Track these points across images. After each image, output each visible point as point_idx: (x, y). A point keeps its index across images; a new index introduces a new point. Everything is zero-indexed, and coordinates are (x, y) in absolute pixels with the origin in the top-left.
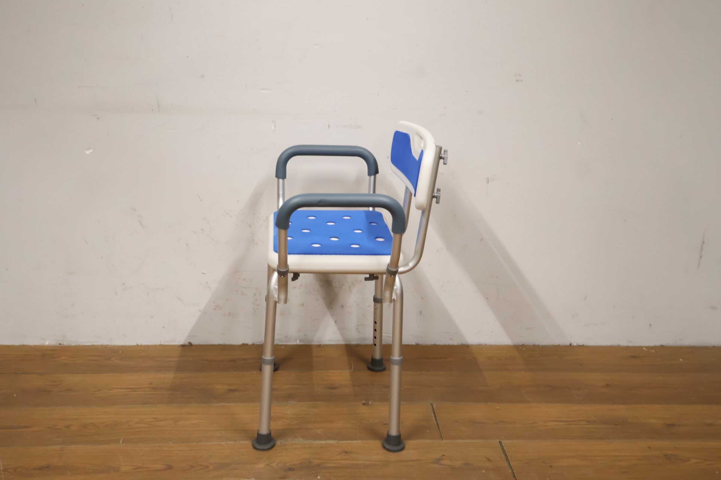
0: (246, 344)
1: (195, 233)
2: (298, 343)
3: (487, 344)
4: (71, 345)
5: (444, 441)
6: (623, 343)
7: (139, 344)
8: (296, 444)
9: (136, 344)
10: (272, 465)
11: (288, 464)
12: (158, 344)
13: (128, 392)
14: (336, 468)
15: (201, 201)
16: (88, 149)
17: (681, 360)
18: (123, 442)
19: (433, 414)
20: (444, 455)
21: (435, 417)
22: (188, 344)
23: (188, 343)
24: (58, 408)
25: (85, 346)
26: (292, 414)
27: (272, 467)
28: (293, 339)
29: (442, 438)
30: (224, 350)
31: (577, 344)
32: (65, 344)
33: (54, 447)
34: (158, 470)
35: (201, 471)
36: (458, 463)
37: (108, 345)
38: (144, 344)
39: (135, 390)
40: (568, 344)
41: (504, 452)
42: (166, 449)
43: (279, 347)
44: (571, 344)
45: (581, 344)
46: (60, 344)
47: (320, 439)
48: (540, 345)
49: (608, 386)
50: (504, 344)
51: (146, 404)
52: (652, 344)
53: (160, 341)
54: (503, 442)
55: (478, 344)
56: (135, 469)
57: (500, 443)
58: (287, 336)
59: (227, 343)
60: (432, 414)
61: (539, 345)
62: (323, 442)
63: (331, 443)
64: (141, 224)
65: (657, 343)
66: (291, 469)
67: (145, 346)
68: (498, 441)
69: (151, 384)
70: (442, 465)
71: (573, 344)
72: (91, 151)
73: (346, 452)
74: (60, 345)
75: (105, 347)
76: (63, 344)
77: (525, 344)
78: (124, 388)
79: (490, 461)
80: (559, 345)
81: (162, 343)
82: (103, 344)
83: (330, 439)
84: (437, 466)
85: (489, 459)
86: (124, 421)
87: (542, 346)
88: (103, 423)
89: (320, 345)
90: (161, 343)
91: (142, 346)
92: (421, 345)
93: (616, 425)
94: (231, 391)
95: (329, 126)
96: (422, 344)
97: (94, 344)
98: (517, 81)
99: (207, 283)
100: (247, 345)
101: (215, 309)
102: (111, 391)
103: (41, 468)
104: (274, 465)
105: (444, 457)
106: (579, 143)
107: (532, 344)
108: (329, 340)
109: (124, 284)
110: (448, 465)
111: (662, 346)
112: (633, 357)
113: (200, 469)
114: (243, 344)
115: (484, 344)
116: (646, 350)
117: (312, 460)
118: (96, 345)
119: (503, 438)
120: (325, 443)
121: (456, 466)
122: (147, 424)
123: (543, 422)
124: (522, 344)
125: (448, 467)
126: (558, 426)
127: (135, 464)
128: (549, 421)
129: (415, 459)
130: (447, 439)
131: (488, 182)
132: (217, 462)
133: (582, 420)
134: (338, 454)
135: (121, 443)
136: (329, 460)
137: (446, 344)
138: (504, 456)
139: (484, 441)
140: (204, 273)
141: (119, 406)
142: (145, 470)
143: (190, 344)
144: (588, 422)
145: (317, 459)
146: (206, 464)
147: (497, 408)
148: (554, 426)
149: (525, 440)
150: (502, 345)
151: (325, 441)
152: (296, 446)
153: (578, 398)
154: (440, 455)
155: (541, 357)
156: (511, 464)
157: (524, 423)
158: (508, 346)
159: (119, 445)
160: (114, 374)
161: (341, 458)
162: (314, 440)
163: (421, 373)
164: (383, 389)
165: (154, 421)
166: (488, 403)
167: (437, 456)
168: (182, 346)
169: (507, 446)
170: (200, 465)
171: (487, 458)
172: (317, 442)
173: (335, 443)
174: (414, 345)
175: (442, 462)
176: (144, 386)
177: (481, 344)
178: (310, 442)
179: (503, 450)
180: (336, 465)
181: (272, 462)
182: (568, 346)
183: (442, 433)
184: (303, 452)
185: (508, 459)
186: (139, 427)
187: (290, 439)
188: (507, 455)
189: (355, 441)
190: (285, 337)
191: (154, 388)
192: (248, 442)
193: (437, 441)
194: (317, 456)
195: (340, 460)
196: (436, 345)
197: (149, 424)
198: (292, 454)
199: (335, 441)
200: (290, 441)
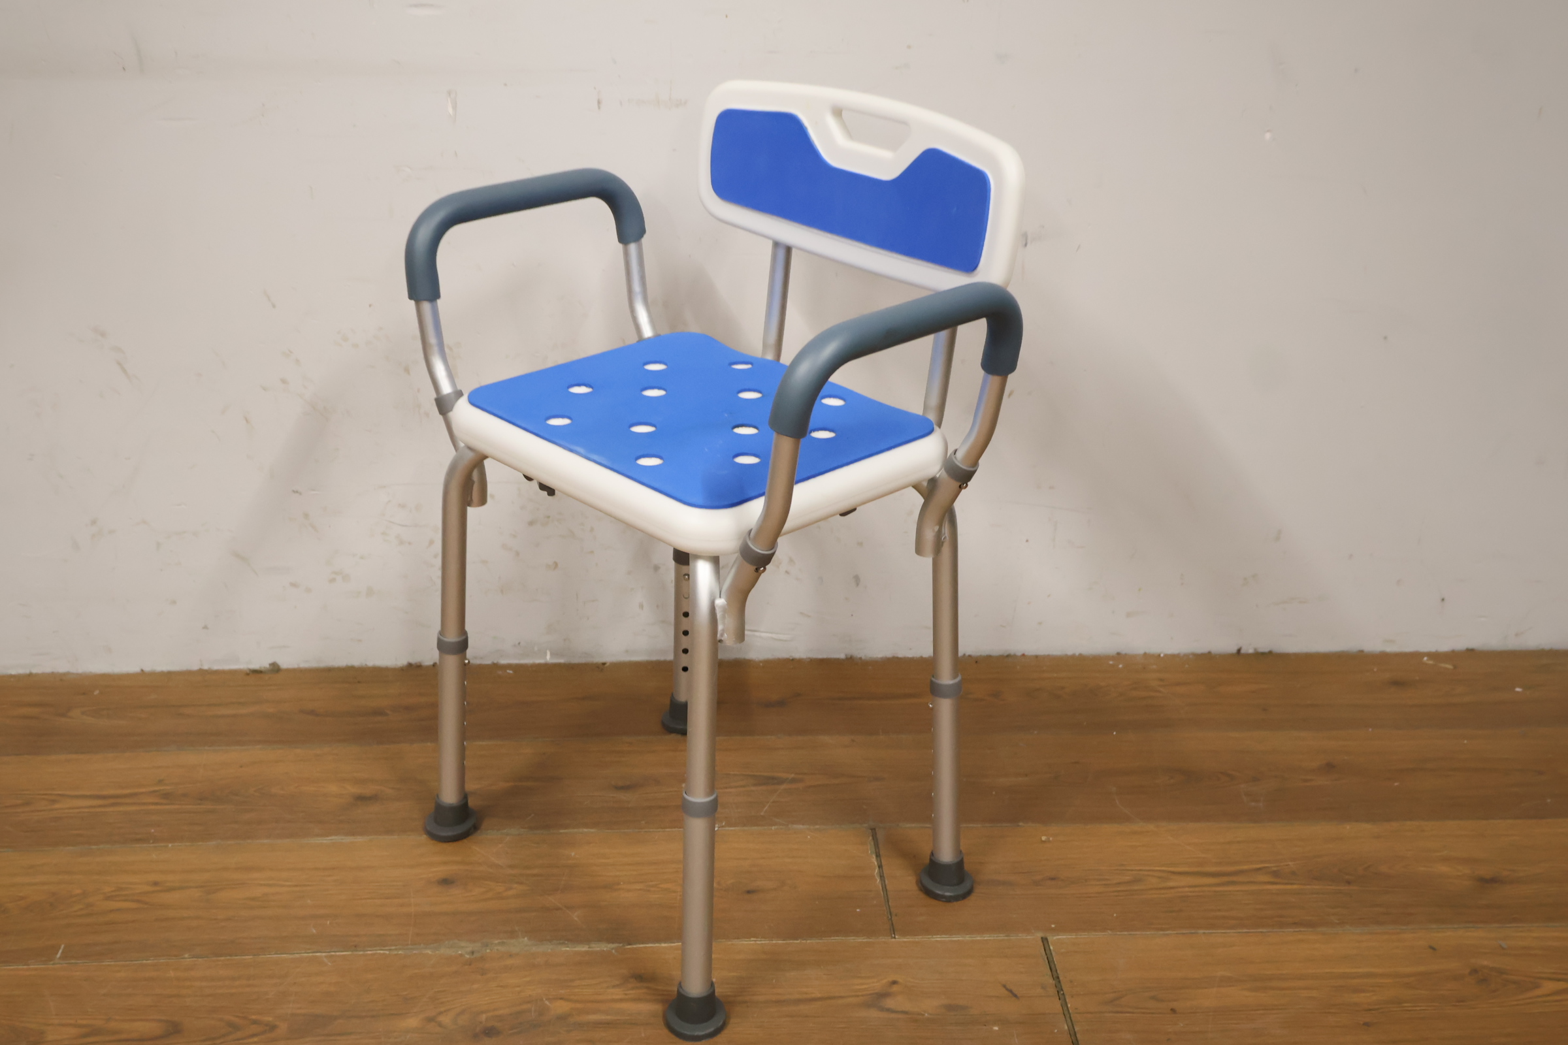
0: (416, 663)
1: (265, 389)
2: (548, 658)
3: (1026, 654)
5: (899, 939)
6: (1373, 644)
7: (147, 669)
8: (511, 956)
9: (138, 670)
10: (442, 1019)
11: (484, 1017)
12: (195, 667)
13: (100, 806)
15: (274, 306)
17: (1518, 689)
18: (64, 957)
19: (874, 856)
20: (894, 983)
21: (880, 867)
22: (270, 668)
23: (270, 665)
25: (11, 676)
26: (511, 867)
27: (440, 1025)
28: (536, 649)
29: (893, 931)
30: (359, 682)
31: (1255, 649)
34: (142, 1039)
35: (255, 1039)
36: (929, 1006)
37: (67, 673)
38: (158, 669)
39: (119, 800)
40: (1234, 650)
41: (1053, 969)
42: (172, 974)
43: (500, 672)
44: (1239, 650)
45: (1266, 650)
47: (577, 939)
48: (1162, 655)
49: (1329, 768)
50: (1070, 653)
51: (139, 841)
52: (1444, 647)
53: (200, 660)
54: (1052, 938)
55: (1006, 654)
56: (84, 1036)
57: (1045, 942)
58: (519, 643)
59: (370, 664)
60: (874, 860)
61: (1159, 655)
62: (585, 948)
63: (603, 950)
64: (124, 371)
65: (1460, 643)
66: (490, 1032)
67: (162, 673)
68: (1040, 935)
69: (160, 782)
70: (889, 1010)
71: (1243, 651)
73: (639, 978)
75: (61, 680)
77: (1123, 652)
78: (90, 797)
80: (1209, 653)
81: (206, 667)
82: (56, 670)
83: (600, 939)
84: (874, 1014)
85: (1011, 991)
86: (78, 891)
87: (1166, 655)
88: (22, 898)
89: (604, 664)
90: (202, 665)
91: (153, 674)
92: (861, 658)
93: (1349, 882)
94: (361, 799)
95: (599, 102)
96: (863, 658)
97: (34, 671)
99: (306, 516)
100: (419, 667)
101: (333, 580)
102: (57, 806)
104: (446, 1020)
105: (895, 988)
106: (1268, 136)
107: (1141, 652)
108: (627, 651)
109: (94, 522)
110: (904, 1012)
111: (1470, 651)
112: (1398, 683)
113: (254, 1035)
114: (410, 665)
115: (1019, 654)
116: (1431, 662)
117: (547, 1003)
118: (37, 675)
119: (1053, 926)
120: (587, 952)
121: (923, 1015)
122: (133, 901)
123: (1159, 877)
124: (1116, 652)
125: (900, 1016)
126: (1197, 889)
127: (85, 1022)
128: (1174, 873)
129: (819, 995)
130: (905, 933)
131: (1024, 243)
132: (299, 1011)
133: (1260, 869)
134: (617, 983)
135: (60, 958)
136: (592, 1002)
137: (924, 656)
138: (1051, 981)
139: (1001, 937)
140: (297, 492)
141: (71, 848)
142: (107, 1038)
143: (275, 668)
144: (1276, 874)
145: (561, 999)
146: (271, 1019)
147: (1044, 838)
148: (1187, 889)
149: (1110, 932)
150: (1066, 655)
151: (587, 946)
152: (509, 962)
153: (1253, 804)
154: (884, 981)
155: (1161, 689)
156: (1069, 1006)
157: (1109, 882)
158: (1081, 658)
159: (53, 964)
160: (74, 756)
161: (626, 994)
162: (560, 944)
163: (853, 741)
164: (753, 788)
165: (153, 892)
166: (1018, 826)
167: (876, 985)
168: (256, 672)
169: (1063, 950)
170: (255, 1022)
171: (1007, 989)
172: (568, 949)
173: (614, 951)
174: (843, 660)
175: (890, 1003)
176: (143, 790)
177: (1012, 654)
178: (548, 948)
179: (1050, 962)
180: (609, 1017)
181: (442, 1009)
182: (1231, 656)
183: (896, 915)
184: (528, 979)
185: (1063, 990)
186: (111, 911)
187: (496, 942)
188: (1061, 978)
189: (665, 943)
190: (515, 646)
191: (166, 796)
192: (387, 952)
193: (882, 939)
194: (562, 992)
195: (621, 1000)
196: (897, 658)
197: (138, 901)
198: (497, 987)
199: (613, 943)
200: (496, 948)
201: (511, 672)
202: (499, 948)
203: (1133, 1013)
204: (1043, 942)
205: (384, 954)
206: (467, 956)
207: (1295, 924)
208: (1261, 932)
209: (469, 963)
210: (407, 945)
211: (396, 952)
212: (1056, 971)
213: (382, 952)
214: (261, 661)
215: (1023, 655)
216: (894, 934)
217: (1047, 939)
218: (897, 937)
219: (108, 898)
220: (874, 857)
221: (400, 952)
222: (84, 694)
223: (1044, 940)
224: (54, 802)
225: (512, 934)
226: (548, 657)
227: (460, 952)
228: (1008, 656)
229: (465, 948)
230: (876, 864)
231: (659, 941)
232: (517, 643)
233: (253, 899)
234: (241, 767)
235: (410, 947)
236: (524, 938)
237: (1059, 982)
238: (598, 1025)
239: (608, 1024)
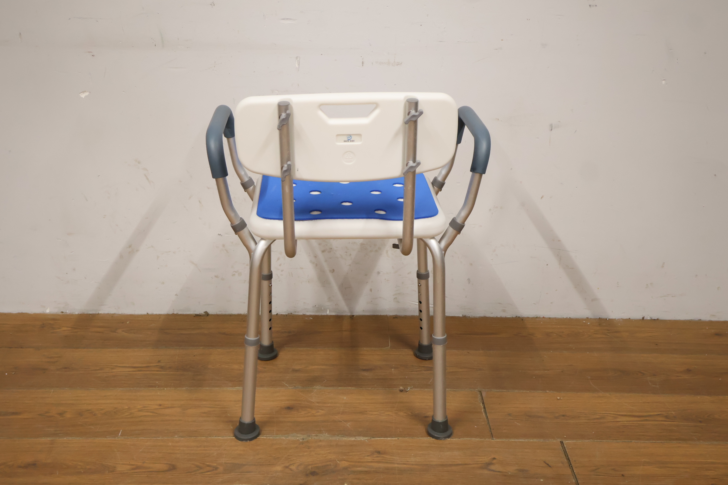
1: (208, 188)
3: (545, 317)
4: (74, 314)
5: (495, 440)
6: (705, 317)
7: (150, 313)
8: (320, 441)
9: (145, 313)
10: (291, 467)
11: (310, 467)
12: (171, 313)
13: (133, 371)
14: (367, 472)
16: (83, 92)
18: (121, 435)
20: (494, 459)
21: (484, 408)
22: (204, 314)
23: (204, 312)
24: (52, 390)
25: (90, 314)
26: (318, 403)
27: (291, 470)
28: (323, 308)
29: (492, 436)
30: (244, 321)
31: (651, 318)
32: (68, 312)
33: (43, 440)
34: (158, 472)
35: (209, 473)
36: (511, 470)
37: (115, 314)
38: (155, 313)
39: (141, 369)
40: (641, 318)
41: (567, 455)
42: (170, 444)
43: (306, 318)
44: (643, 318)
45: (656, 318)
46: (62, 312)
47: (350, 435)
48: (607, 319)
49: (688, 371)
50: (565, 317)
51: (152, 386)
53: (173, 310)
54: (565, 442)
55: (535, 317)
56: (133, 469)
57: (562, 444)
58: (315, 306)
60: (481, 405)
61: (606, 319)
62: (353, 439)
63: (362, 440)
64: (148, 179)
66: (313, 473)
67: (156, 315)
68: (559, 440)
69: (159, 362)
70: (493, 471)
71: (645, 318)
72: (87, 94)
73: (379, 452)
74: (62, 314)
75: (112, 317)
76: (66, 313)
77: (589, 317)
78: (129, 367)
79: (550, 466)
80: (629, 319)
81: (175, 313)
82: (110, 313)
83: (360, 435)
84: (486, 472)
85: (548, 464)
86: (127, 407)
87: (609, 319)
88: (102, 410)
90: (174, 312)
91: (152, 315)
92: (469, 317)
93: (700, 422)
95: (363, 63)
97: (100, 312)
98: (590, 6)
99: (224, 246)
101: (234, 275)
102: (114, 371)
103: (27, 466)
104: (293, 467)
105: (494, 461)
106: (664, 82)
107: (598, 317)
108: (363, 311)
109: (130, 246)
110: (499, 472)
112: (717, 334)
113: (208, 471)
115: (542, 317)
117: (338, 462)
118: (101, 314)
119: (565, 436)
120: (354, 440)
121: (508, 473)
122: (151, 412)
123: (613, 417)
124: (586, 317)
125: (499, 473)
126: (631, 422)
127: (133, 463)
128: (620, 415)
129: (460, 463)
130: (498, 438)
131: (551, 129)
132: (228, 462)
133: (659, 415)
134: (369, 454)
135: (120, 436)
136: (359, 462)
137: (498, 316)
138: (566, 460)
139: (542, 440)
140: (220, 235)
141: (122, 389)
142: (144, 470)
143: (207, 314)
144: (666, 417)
145: (344, 460)
146: (215, 465)
147: (558, 398)
148: (626, 422)
149: (592, 440)
150: (563, 318)
151: (355, 438)
152: (320, 444)
153: (654, 386)
154: (490, 458)
155: (608, 334)
156: (575, 471)
157: (589, 418)
158: (570, 319)
159: (117, 438)
160: (119, 349)
161: (373, 459)
162: (342, 437)
163: (468, 353)
164: (424, 372)
165: (159, 409)
166: (547, 392)
167: (486, 459)
168: (197, 315)
169: (570, 447)
170: (209, 466)
171: (546, 463)
172: (346, 439)
173: (366, 441)
174: (461, 317)
175: (492, 467)
176: (152, 365)
177: (539, 316)
178: (337, 438)
179: (565, 452)
180: (366, 469)
181: (291, 463)
182: (640, 320)
183: (493, 429)
184: (329, 451)
185: (571, 465)
186: (141, 416)
187: (314, 435)
188: (570, 460)
189: (389, 438)
190: (313, 307)
191: (162, 367)
192: (265, 438)
193: (487, 440)
194: (344, 457)
195: (371, 462)
196: (486, 317)
197: (153, 412)
198: (315, 454)
199: (366, 437)
200: (314, 437)
201: (312, 318)
202: (315, 437)
203: (604, 476)
204: (561, 443)
205: (264, 438)
206: (301, 441)
207: (677, 439)
208: (661, 442)
209: (302, 443)
210: (274, 435)
211: (269, 438)
212: (568, 456)
213: (263, 437)
214: (200, 311)
215: (544, 317)
216: (493, 437)
217: (563, 442)
218: (494, 439)
219: (139, 411)
220: (481, 403)
221: (271, 438)
222: (123, 323)
223: (562, 443)
224: (112, 369)
225: (320, 432)
226: (328, 312)
227: (297, 439)
228: (537, 318)
229: (300, 437)
230: (482, 407)
231: (387, 437)
232: (315, 305)
233: (204, 413)
234: (194, 356)
235: (275, 436)
236: (326, 433)
237: (570, 461)
238: (361, 472)
239: (366, 472)
